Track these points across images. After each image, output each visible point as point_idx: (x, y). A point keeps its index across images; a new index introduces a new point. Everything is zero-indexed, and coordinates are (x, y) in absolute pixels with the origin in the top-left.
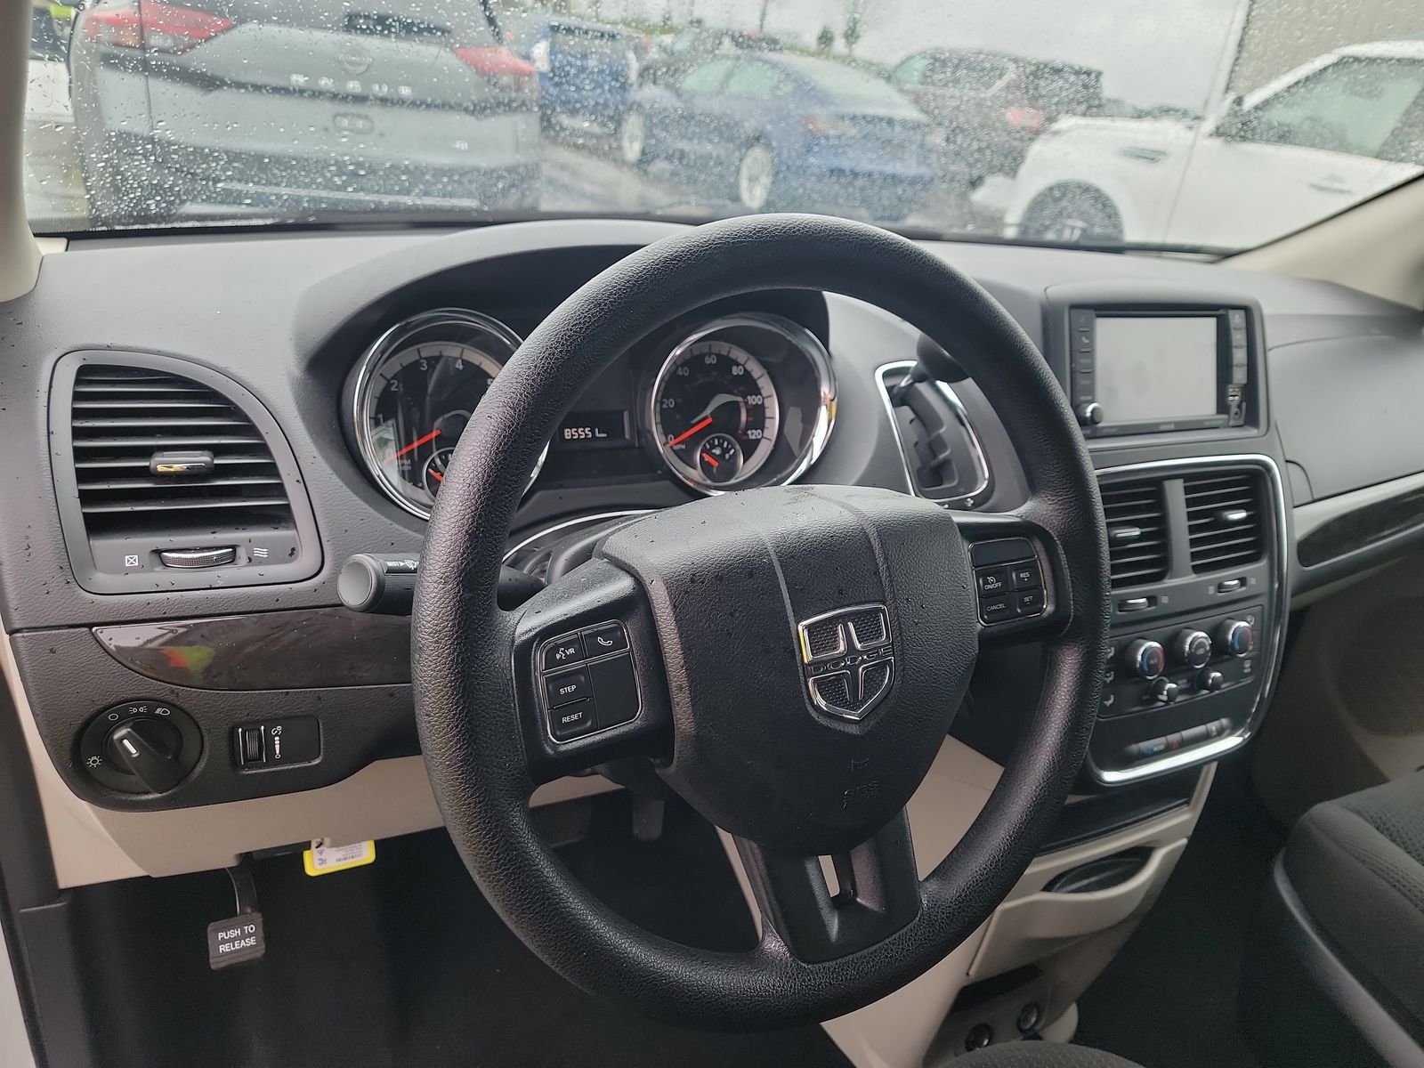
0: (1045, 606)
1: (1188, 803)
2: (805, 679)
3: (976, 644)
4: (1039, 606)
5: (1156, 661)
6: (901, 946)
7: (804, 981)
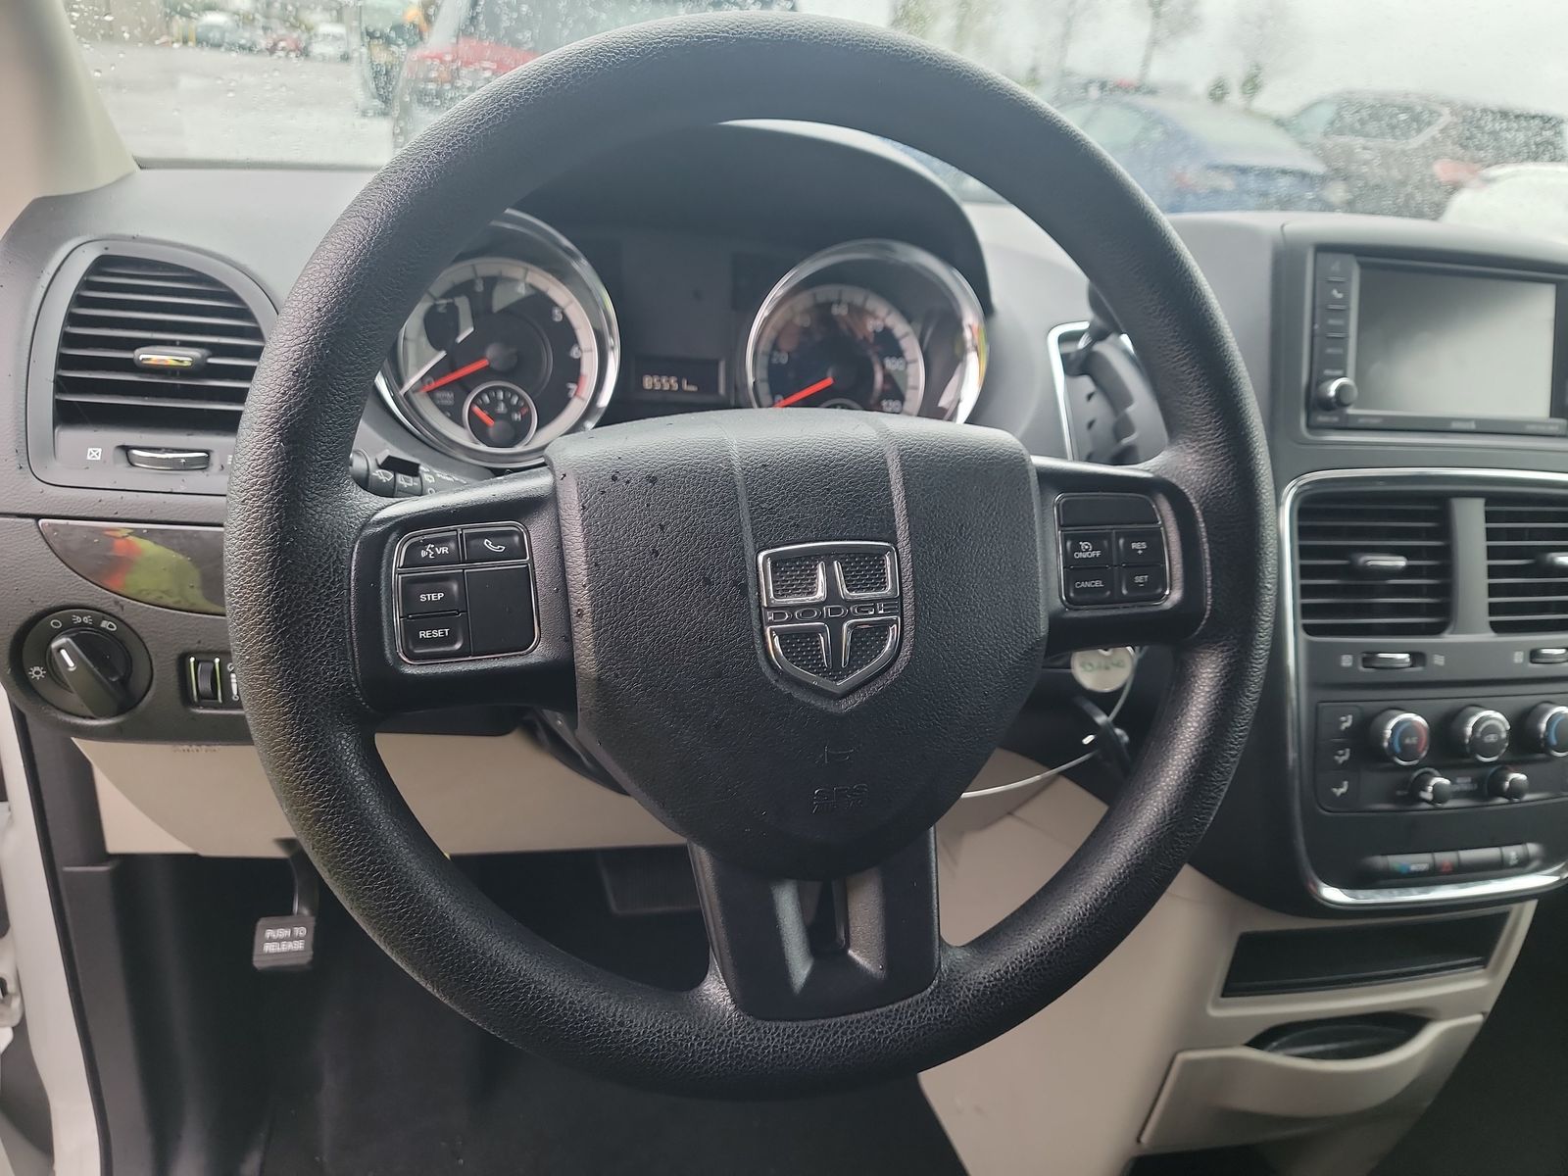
0: (1167, 592)
1: (1484, 963)
2: (762, 627)
3: (1043, 628)
4: (1160, 590)
5: (1414, 740)
6: (898, 1022)
7: (744, 1038)
